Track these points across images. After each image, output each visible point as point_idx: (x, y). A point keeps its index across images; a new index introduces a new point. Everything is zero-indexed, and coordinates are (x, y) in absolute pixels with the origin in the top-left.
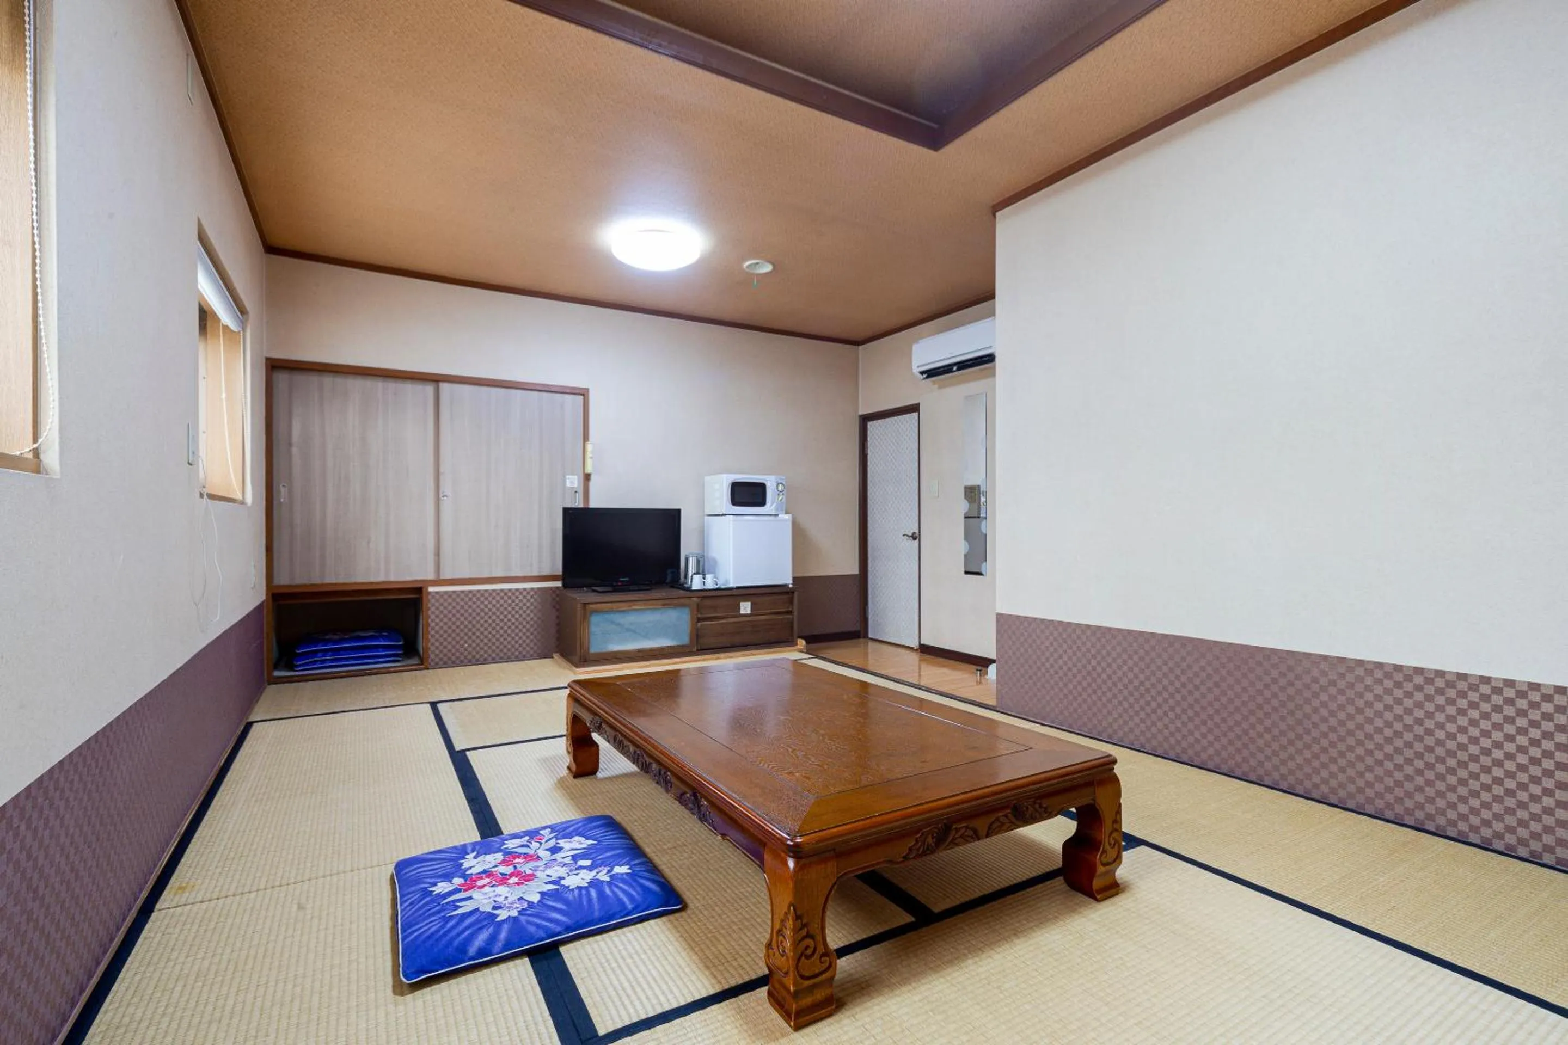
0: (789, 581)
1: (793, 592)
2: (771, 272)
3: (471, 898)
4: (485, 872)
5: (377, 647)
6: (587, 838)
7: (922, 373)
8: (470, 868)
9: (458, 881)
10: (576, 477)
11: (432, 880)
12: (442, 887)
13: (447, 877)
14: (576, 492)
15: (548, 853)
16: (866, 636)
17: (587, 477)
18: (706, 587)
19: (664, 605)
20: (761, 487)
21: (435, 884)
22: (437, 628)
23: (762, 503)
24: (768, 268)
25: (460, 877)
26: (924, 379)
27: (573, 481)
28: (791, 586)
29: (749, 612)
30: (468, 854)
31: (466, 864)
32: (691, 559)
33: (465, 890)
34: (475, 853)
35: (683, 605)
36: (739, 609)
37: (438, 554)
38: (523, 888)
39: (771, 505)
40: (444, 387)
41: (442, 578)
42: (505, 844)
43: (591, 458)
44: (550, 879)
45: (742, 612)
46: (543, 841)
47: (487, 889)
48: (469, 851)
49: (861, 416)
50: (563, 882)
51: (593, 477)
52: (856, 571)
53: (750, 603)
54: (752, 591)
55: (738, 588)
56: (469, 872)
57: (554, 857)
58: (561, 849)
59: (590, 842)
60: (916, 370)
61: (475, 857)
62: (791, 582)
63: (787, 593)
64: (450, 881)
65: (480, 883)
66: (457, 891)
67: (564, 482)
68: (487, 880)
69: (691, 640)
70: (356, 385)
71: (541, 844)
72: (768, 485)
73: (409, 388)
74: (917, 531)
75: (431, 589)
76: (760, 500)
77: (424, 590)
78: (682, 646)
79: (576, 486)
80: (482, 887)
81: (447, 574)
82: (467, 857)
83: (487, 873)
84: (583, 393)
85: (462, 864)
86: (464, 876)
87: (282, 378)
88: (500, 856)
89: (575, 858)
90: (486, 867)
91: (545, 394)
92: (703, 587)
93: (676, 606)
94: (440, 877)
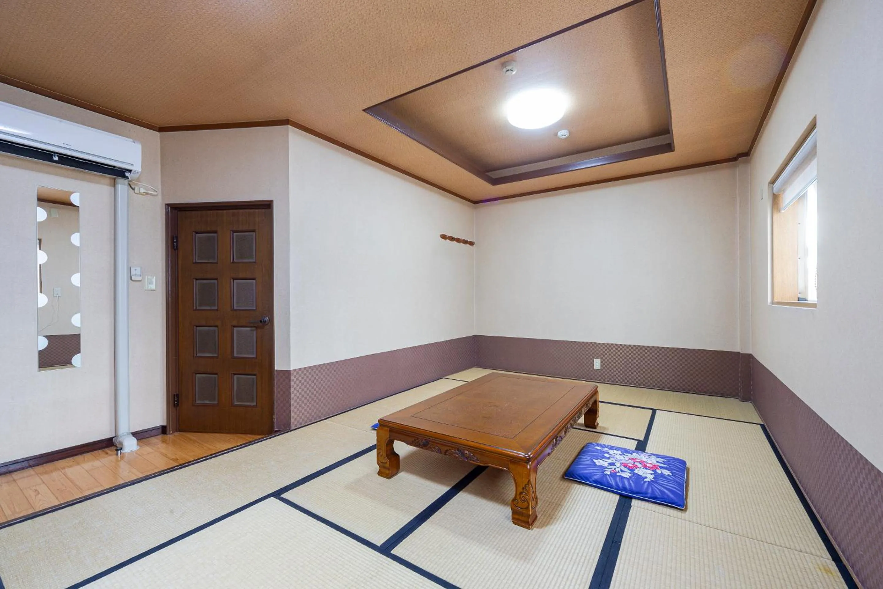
3: (657, 462)
4: (646, 469)
6: (595, 462)
8: (651, 474)
9: (659, 471)
11: (669, 477)
12: (666, 473)
13: (662, 475)
15: (616, 464)
21: (669, 475)
25: (657, 473)
30: (648, 481)
31: (652, 476)
33: (658, 466)
34: (645, 480)
38: (637, 458)
42: (630, 477)
44: (624, 456)
46: (613, 469)
47: (649, 462)
48: (647, 483)
50: (621, 453)
56: (653, 472)
57: (615, 462)
58: (609, 464)
59: (594, 460)
61: (646, 478)
64: (662, 473)
65: (651, 466)
66: (661, 468)
68: (648, 465)
71: (615, 469)
80: (651, 464)
82: (650, 481)
83: (646, 467)
85: (654, 478)
86: (655, 472)
88: (637, 471)
89: (608, 458)
90: (645, 470)
94: (665, 478)
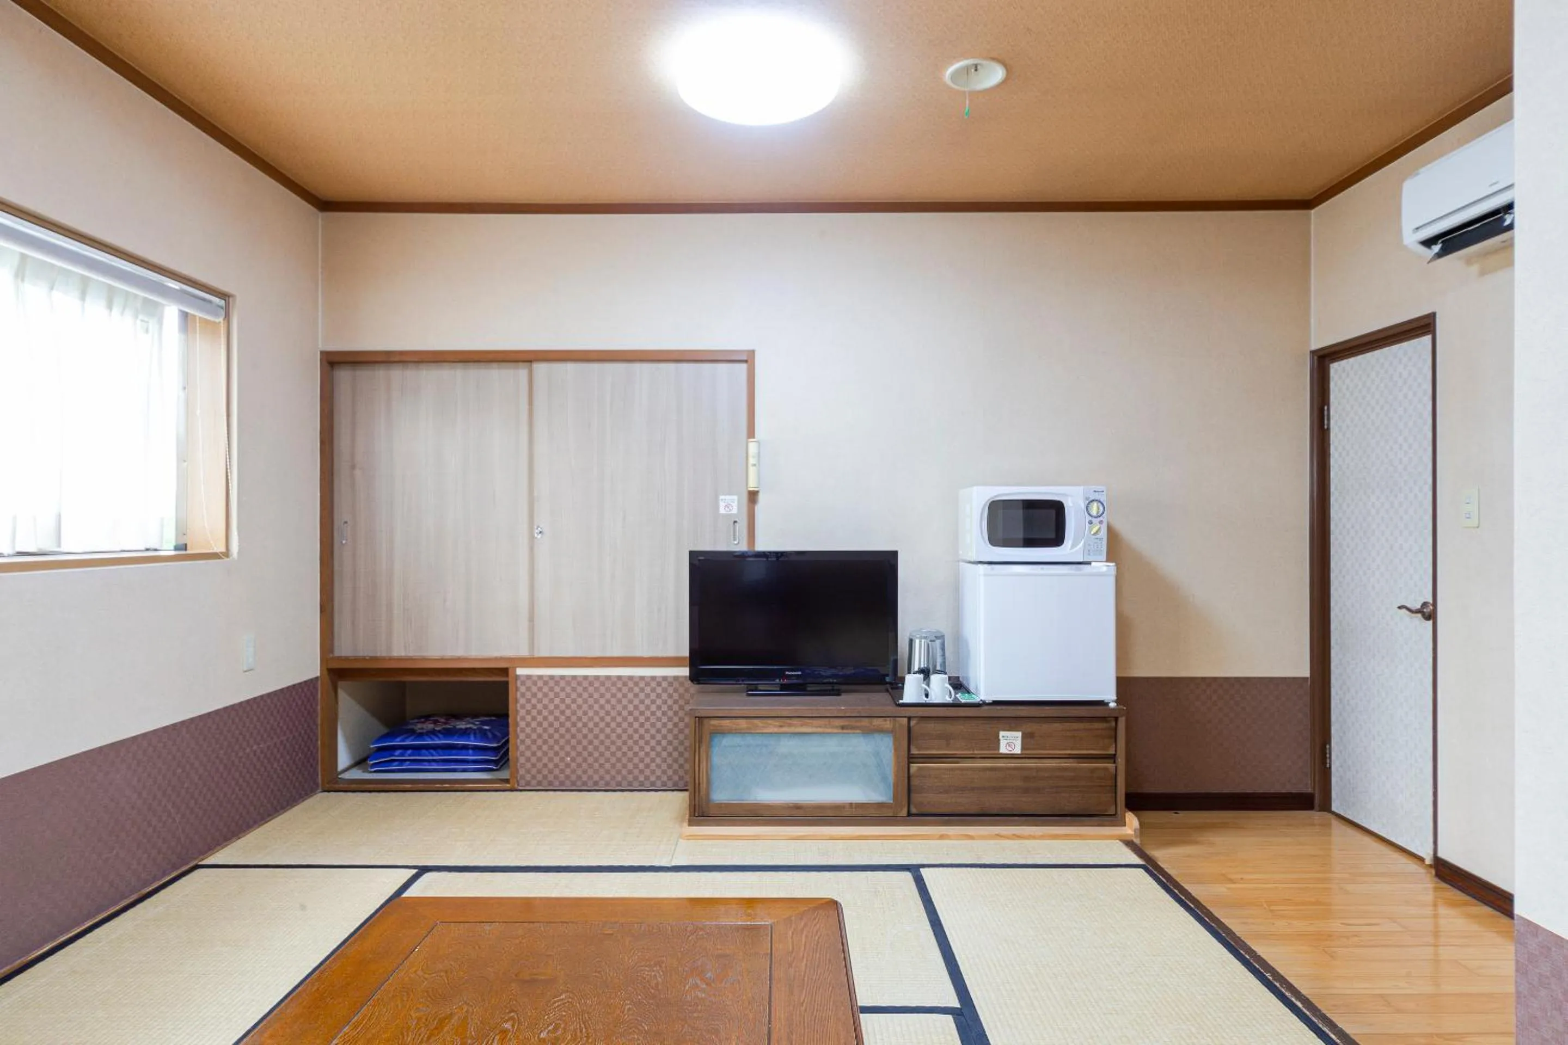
0: (1108, 694)
1: (1116, 719)
2: (1004, 82)
5: (465, 747)
7: (1428, 243)
10: (735, 497)
14: (735, 522)
16: (1326, 806)
17: (753, 496)
18: (928, 701)
19: (843, 728)
20: (1057, 508)
22: (528, 730)
23: (1057, 539)
24: (995, 75)
26: (1439, 255)
27: (731, 504)
28: (1112, 705)
29: (1018, 750)
32: (917, 641)
35: (881, 731)
36: (999, 744)
37: (531, 619)
39: (1073, 546)
40: (541, 369)
41: (536, 655)
43: (754, 465)
45: (1003, 749)
49: (1313, 353)
51: (761, 498)
52: (1304, 671)
53: (1019, 734)
54: (1023, 711)
55: (996, 703)
60: (1411, 239)
62: (1115, 698)
63: (1103, 719)
67: (717, 507)
69: (895, 797)
70: (430, 376)
72: (1069, 505)
73: (496, 375)
74: (1430, 600)
75: (520, 671)
76: (1052, 535)
77: (510, 671)
78: (880, 805)
79: (735, 511)
81: (543, 651)
84: (747, 359)
87: (343, 376)
91: (685, 366)
92: (924, 700)
93: (869, 732)
